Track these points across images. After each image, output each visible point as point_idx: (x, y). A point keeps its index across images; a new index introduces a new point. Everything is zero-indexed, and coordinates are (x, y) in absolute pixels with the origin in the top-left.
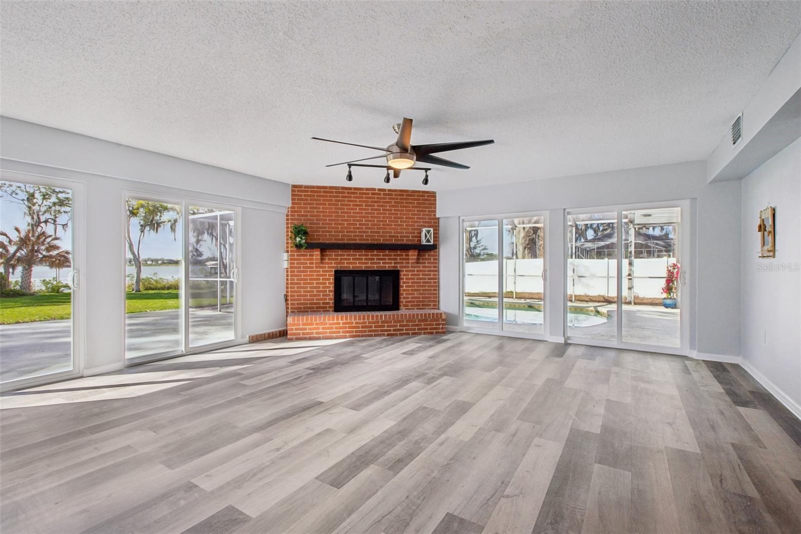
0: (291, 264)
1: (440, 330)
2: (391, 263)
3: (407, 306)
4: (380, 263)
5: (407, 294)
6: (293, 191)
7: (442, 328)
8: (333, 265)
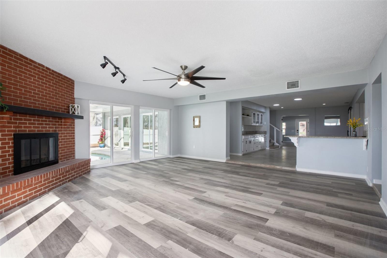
8: (12, 129)
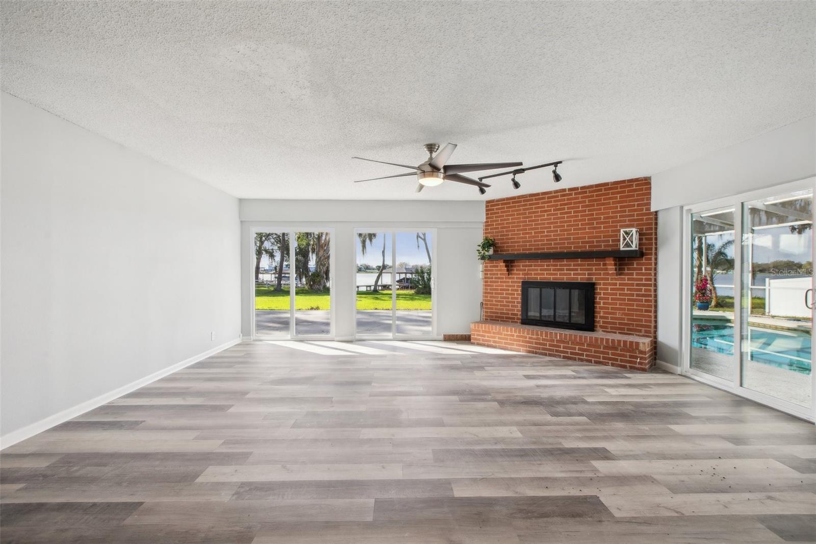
0: (486, 274)
1: (637, 366)
2: (585, 274)
3: (606, 328)
4: (570, 274)
5: (605, 313)
6: (487, 206)
7: (640, 363)
8: (521, 276)
